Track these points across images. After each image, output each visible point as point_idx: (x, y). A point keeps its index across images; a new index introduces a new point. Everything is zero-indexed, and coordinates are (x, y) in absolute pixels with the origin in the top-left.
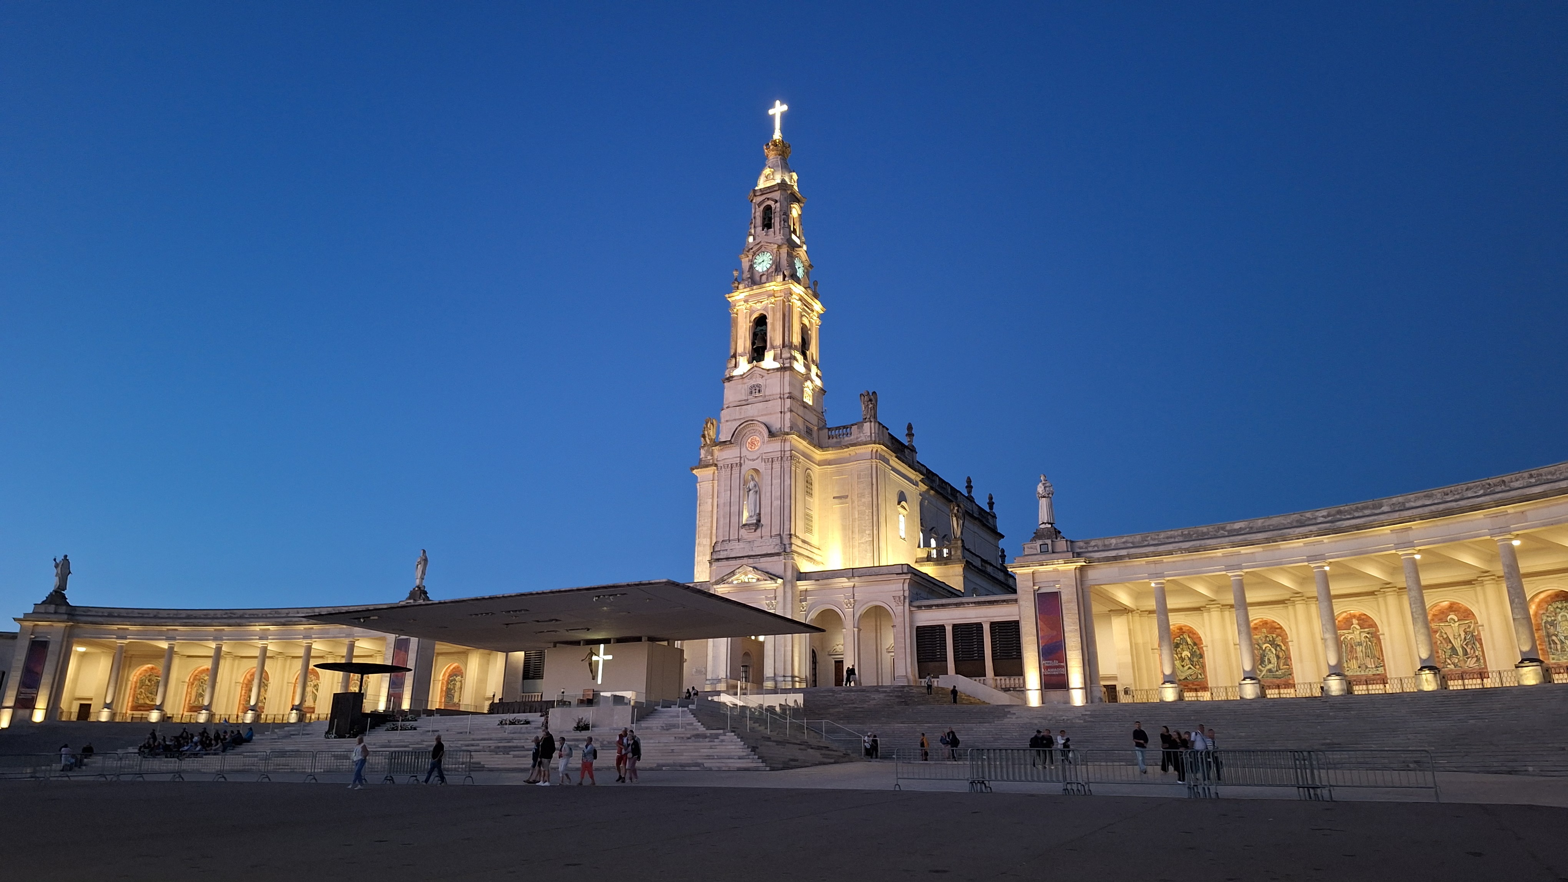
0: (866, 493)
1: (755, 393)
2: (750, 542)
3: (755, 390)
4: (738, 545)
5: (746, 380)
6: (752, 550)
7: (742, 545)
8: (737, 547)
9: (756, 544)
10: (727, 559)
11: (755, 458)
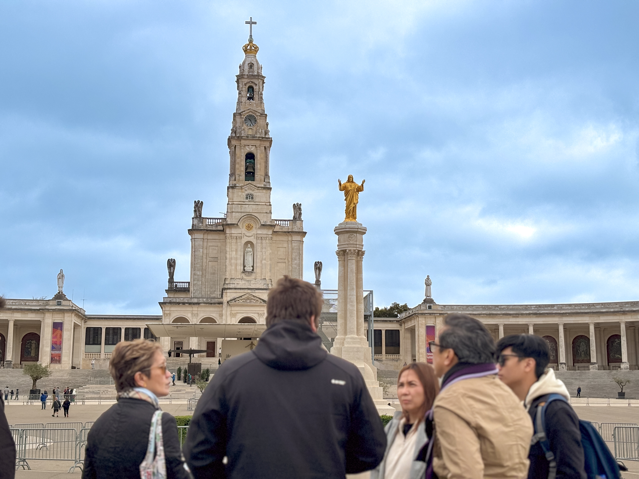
0: (297, 258)
1: (250, 198)
2: (248, 281)
3: (250, 196)
4: (241, 282)
5: (243, 191)
6: (250, 285)
7: (243, 282)
8: (241, 283)
9: (252, 282)
10: (235, 289)
11: (250, 235)
